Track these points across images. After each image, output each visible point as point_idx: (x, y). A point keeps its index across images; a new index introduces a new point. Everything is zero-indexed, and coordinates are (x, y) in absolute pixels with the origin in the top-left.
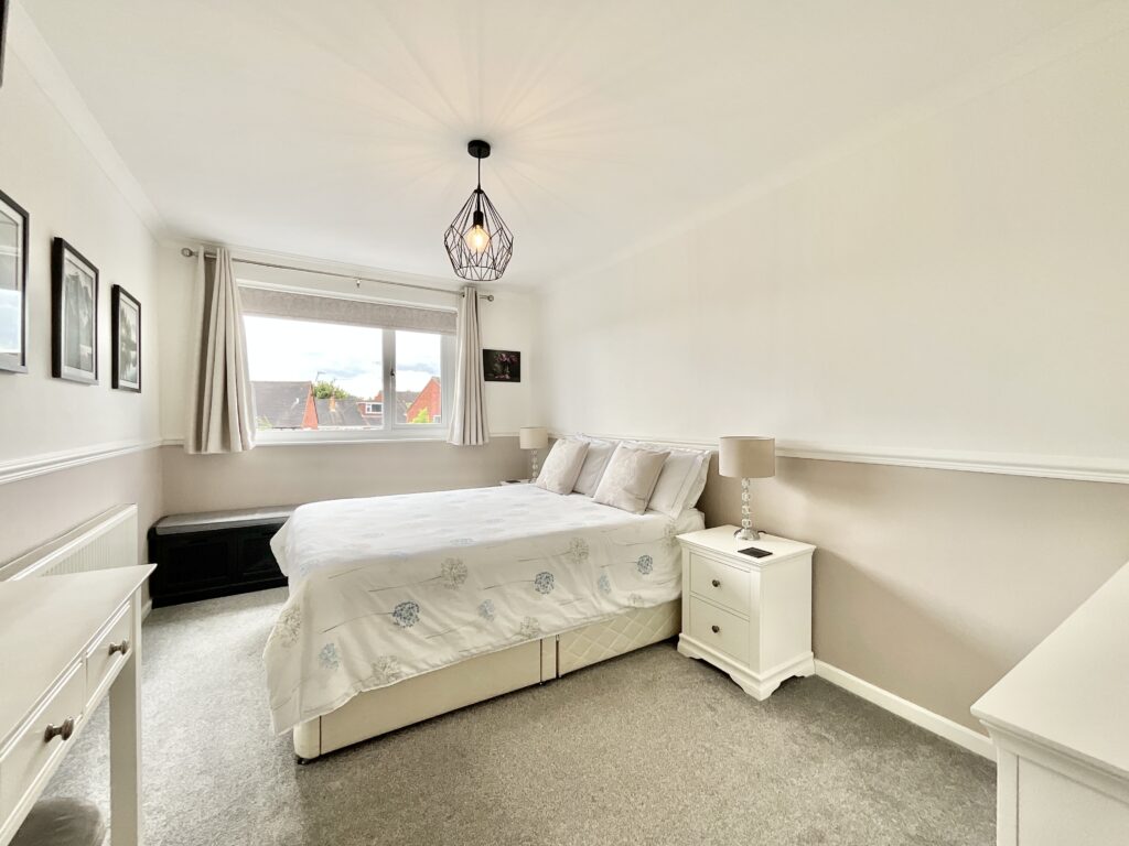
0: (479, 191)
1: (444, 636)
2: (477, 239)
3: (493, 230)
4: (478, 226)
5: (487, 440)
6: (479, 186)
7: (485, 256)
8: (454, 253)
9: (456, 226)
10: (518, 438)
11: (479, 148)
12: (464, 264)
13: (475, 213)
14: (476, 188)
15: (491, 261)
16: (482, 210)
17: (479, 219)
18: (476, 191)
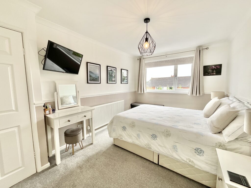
0: (147, 32)
1: (130, 136)
2: (146, 45)
3: (151, 42)
4: (147, 42)
5: (201, 95)
6: (147, 31)
7: (149, 49)
8: (140, 50)
9: (141, 43)
10: (211, 94)
11: (147, 20)
12: (143, 52)
13: (146, 38)
14: (146, 31)
15: (150, 50)
16: (147, 37)
17: (147, 40)
18: (146, 32)
